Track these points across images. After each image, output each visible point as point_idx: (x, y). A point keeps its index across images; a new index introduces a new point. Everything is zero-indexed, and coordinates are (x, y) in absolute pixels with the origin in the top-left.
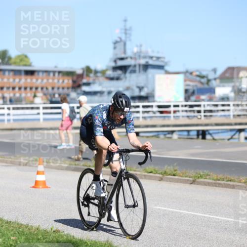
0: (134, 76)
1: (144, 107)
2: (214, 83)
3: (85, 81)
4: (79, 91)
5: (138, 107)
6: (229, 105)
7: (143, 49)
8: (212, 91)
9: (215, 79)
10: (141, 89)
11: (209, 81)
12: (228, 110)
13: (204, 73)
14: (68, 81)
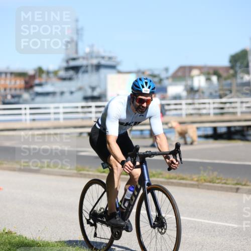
0: (86, 76)
1: (97, 107)
2: (166, 82)
3: (37, 81)
4: (31, 92)
5: (91, 107)
6: (181, 104)
7: (95, 49)
8: (164, 90)
9: (167, 78)
10: (93, 89)
11: (161, 80)
12: (181, 109)
13: (156, 73)
14: (20, 82)
